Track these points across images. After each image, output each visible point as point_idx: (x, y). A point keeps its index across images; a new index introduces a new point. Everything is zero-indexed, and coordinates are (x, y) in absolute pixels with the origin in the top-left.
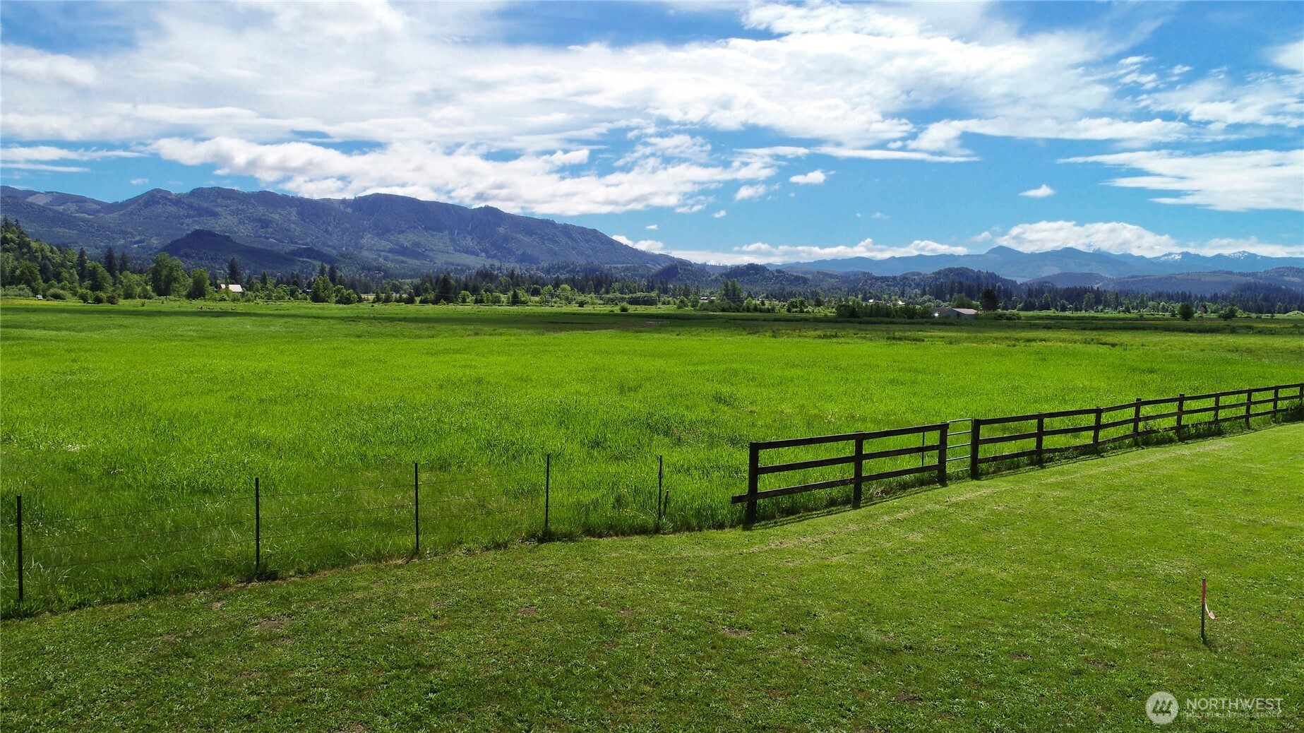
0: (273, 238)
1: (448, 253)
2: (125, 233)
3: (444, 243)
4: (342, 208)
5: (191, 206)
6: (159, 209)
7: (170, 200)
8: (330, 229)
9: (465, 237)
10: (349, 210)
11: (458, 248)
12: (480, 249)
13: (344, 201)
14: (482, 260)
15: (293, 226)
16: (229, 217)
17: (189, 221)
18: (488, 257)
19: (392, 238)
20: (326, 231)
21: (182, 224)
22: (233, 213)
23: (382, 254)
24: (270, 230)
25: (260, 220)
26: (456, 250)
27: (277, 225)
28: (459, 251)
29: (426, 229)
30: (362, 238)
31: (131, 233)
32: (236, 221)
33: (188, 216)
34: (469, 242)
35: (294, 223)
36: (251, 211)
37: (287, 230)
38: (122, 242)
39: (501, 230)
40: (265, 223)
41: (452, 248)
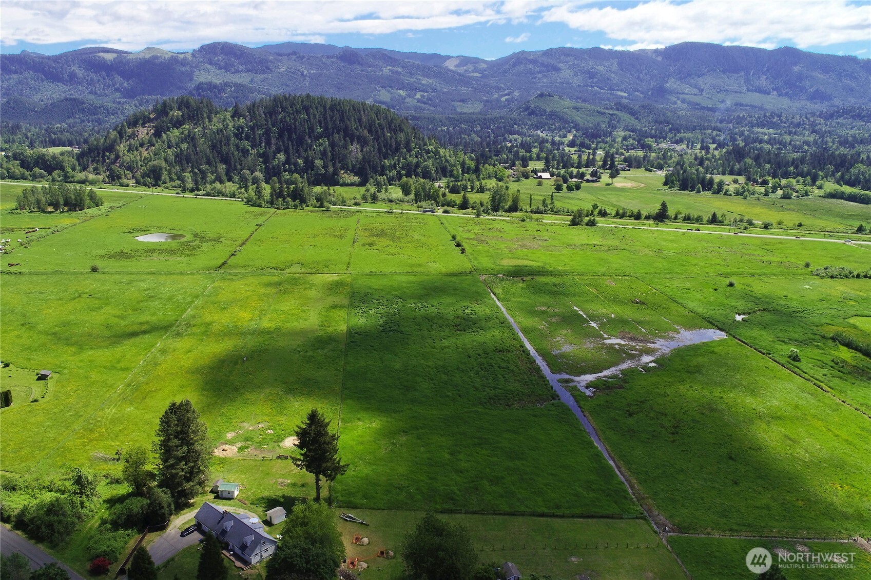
0: (596, 86)
1: (740, 93)
2: (499, 88)
3: (738, 84)
4: (654, 57)
5: (542, 64)
6: (521, 68)
7: (530, 61)
8: (641, 76)
9: (759, 77)
10: (660, 59)
11: (751, 88)
12: (773, 89)
13: (656, 51)
14: (773, 99)
15: (613, 75)
16: (568, 71)
17: (540, 76)
18: (779, 95)
19: (692, 81)
20: (638, 78)
21: (535, 78)
22: (571, 68)
23: (681, 96)
24: (595, 80)
25: (589, 72)
26: (748, 90)
27: (601, 75)
28: (752, 91)
29: (724, 72)
30: (667, 82)
31: (503, 88)
32: (572, 74)
33: (539, 72)
34: (763, 82)
35: (614, 72)
36: (583, 65)
37: (608, 79)
38: (496, 96)
39: (797, 69)
40: (592, 74)
41: (745, 88)
